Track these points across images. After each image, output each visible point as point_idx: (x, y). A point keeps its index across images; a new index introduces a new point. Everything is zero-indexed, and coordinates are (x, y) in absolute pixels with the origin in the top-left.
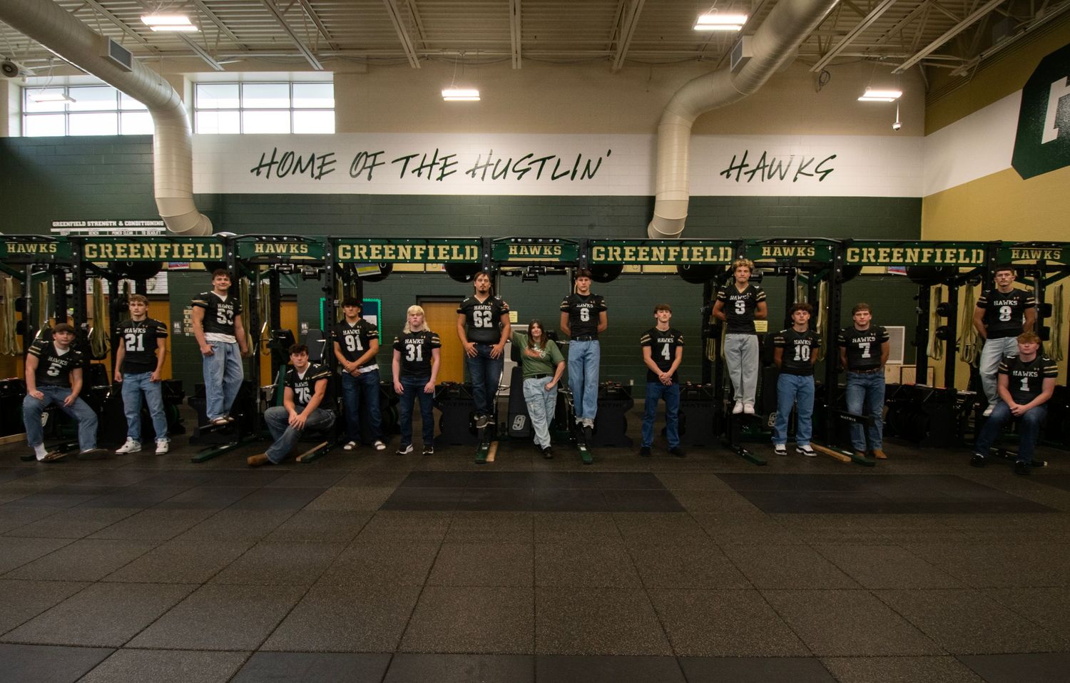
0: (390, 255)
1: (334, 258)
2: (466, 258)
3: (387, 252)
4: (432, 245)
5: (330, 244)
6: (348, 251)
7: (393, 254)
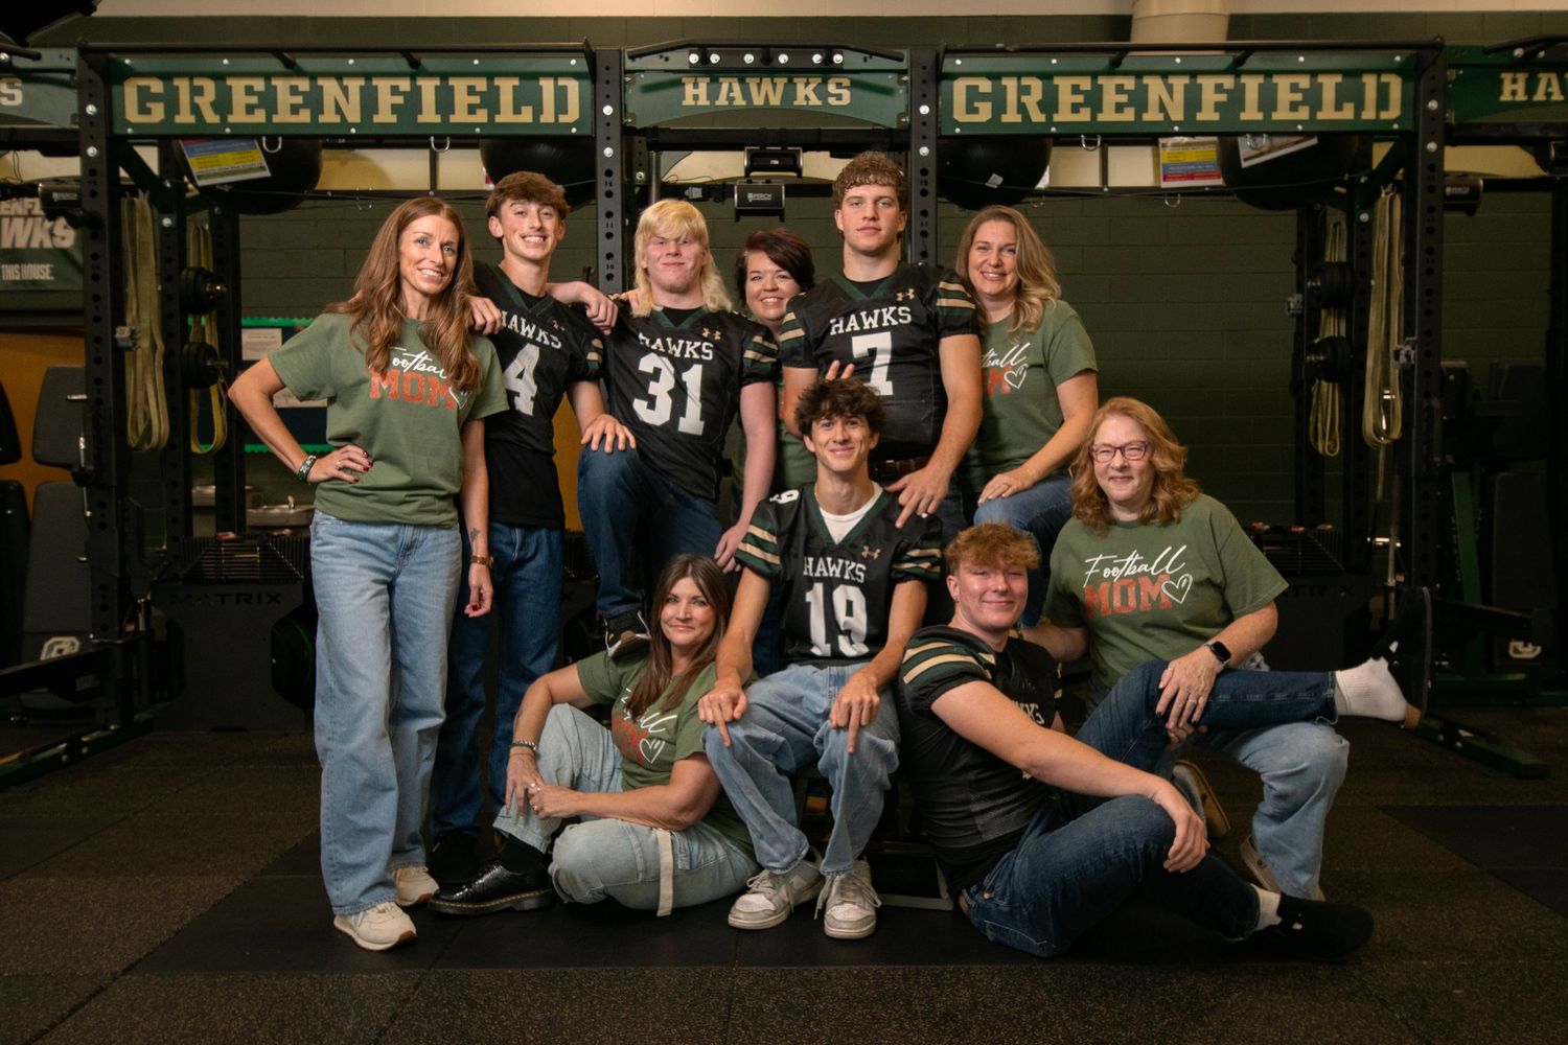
0: (295, 109)
1: (110, 122)
2: (543, 119)
3: (284, 98)
4: (430, 75)
5: (92, 75)
6: (156, 98)
7: (304, 106)
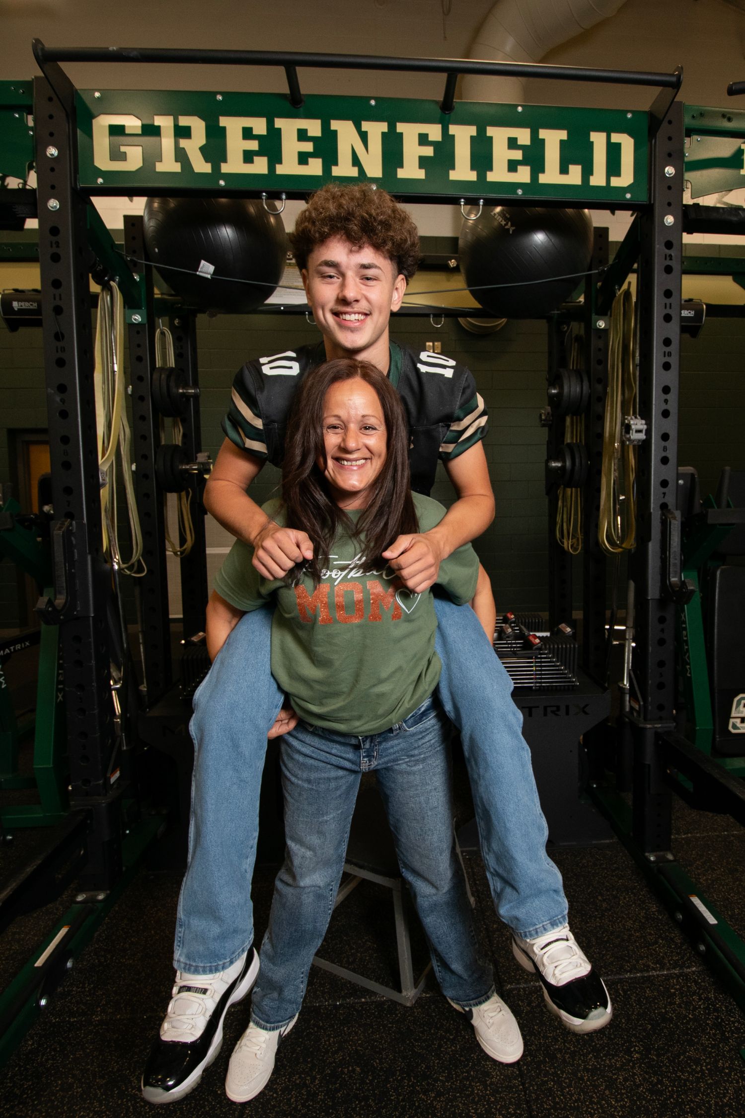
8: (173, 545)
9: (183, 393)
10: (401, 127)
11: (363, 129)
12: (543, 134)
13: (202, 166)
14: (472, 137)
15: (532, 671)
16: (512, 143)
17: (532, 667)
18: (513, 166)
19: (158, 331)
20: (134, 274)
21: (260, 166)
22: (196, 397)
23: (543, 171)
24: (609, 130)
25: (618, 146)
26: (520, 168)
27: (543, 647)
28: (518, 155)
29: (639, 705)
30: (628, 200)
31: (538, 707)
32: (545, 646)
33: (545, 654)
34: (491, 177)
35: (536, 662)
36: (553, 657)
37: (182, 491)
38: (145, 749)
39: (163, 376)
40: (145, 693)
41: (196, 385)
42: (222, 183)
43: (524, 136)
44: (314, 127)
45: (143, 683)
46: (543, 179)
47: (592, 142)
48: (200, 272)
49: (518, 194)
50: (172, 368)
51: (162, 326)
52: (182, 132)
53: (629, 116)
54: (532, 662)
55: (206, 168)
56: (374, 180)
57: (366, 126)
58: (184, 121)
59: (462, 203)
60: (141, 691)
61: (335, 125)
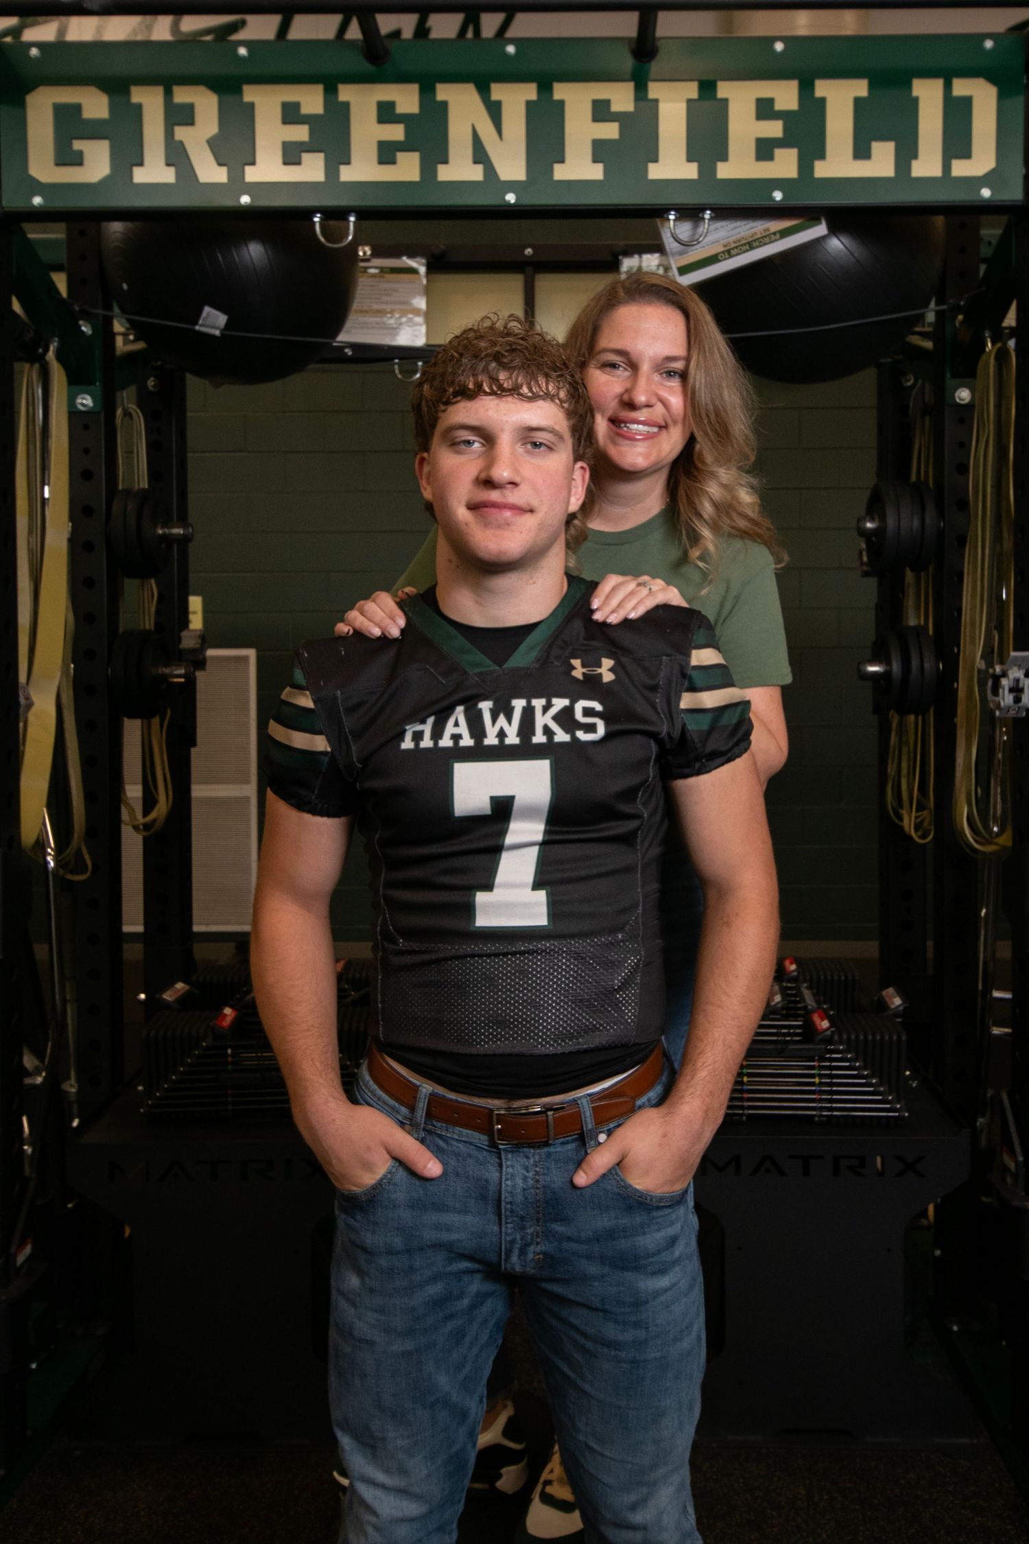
8: (132, 811)
9: (164, 535)
10: (561, 91)
11: (495, 96)
12: (822, 88)
13: (211, 172)
14: (689, 101)
15: (813, 1084)
16: (765, 109)
17: (813, 1076)
18: (765, 150)
19: (119, 412)
20: (81, 322)
21: (312, 169)
22: (185, 541)
23: (822, 156)
24: (948, 76)
25: (967, 102)
26: (778, 153)
27: (836, 1038)
28: (774, 129)
29: (1016, 1162)
30: (987, 200)
31: (821, 1157)
32: (840, 1037)
33: (838, 1052)
34: (724, 171)
35: (821, 1068)
36: (856, 1060)
37: (153, 716)
38: (70, 1206)
39: (129, 507)
40: (73, 1098)
41: (183, 520)
42: (245, 200)
43: (786, 95)
44: (407, 99)
45: (68, 1078)
46: (822, 170)
47: (916, 100)
48: (202, 325)
49: (773, 199)
50: (143, 490)
51: (127, 399)
52: (180, 116)
53: (989, 44)
54: (813, 1068)
55: (219, 175)
56: (512, 186)
57: (498, 92)
58: (182, 95)
59: (672, 217)
60: (67, 1093)
61: (443, 92)
